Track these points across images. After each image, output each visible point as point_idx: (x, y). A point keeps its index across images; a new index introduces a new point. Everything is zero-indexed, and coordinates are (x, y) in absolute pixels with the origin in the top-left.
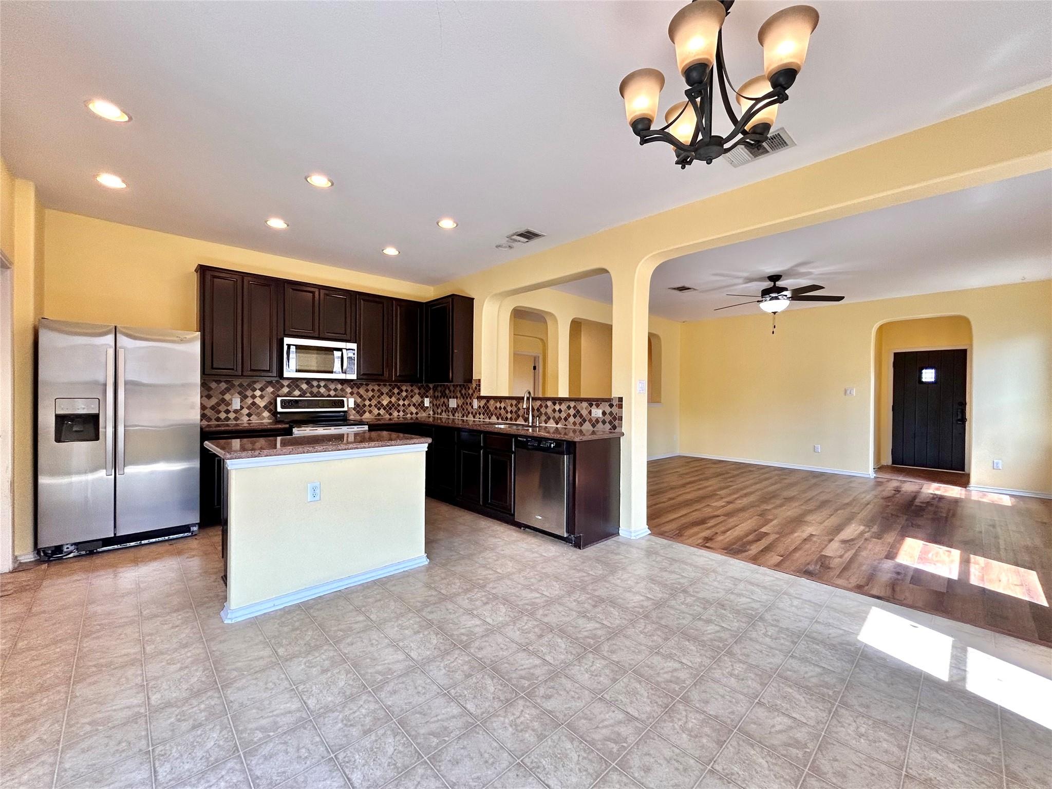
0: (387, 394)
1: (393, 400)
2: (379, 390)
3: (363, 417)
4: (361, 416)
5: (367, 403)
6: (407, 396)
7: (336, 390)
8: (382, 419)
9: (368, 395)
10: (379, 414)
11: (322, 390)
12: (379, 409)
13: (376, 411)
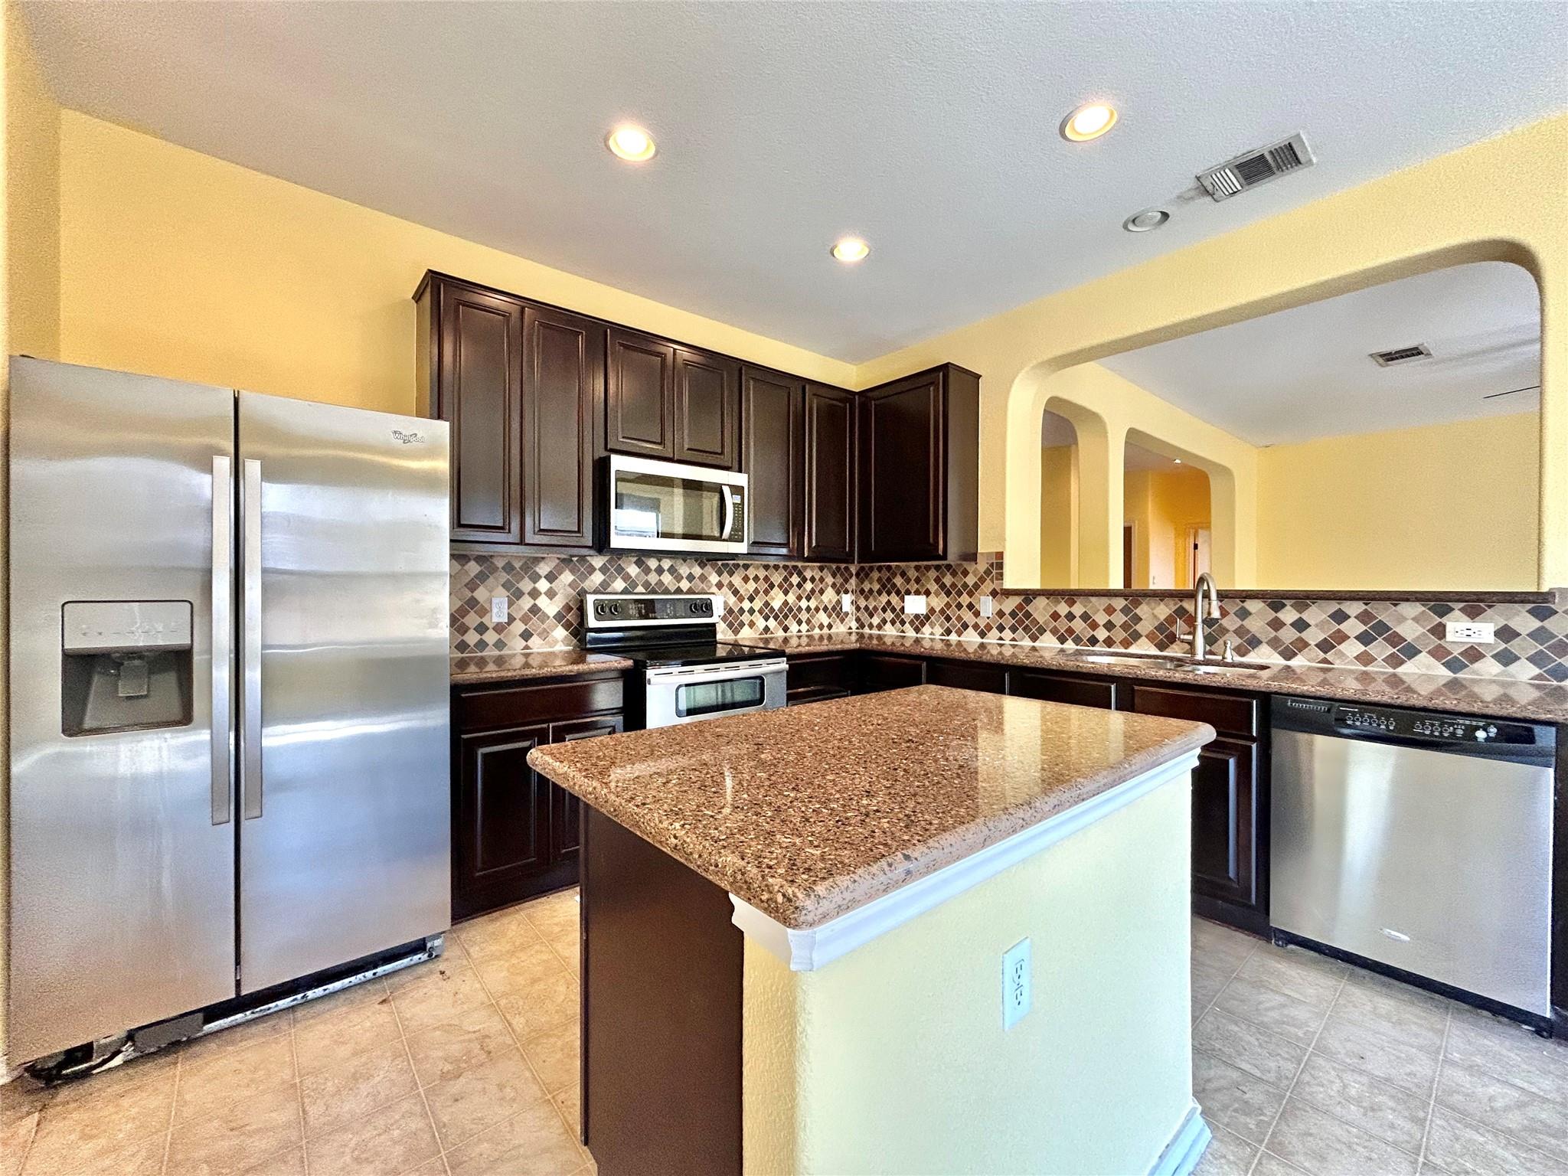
0: (780, 586)
1: (791, 598)
2: (766, 579)
3: (739, 636)
4: (736, 632)
5: (746, 605)
6: (813, 591)
7: (691, 577)
8: (771, 638)
9: (747, 590)
10: (767, 629)
11: (667, 578)
12: (766, 618)
13: (761, 623)
